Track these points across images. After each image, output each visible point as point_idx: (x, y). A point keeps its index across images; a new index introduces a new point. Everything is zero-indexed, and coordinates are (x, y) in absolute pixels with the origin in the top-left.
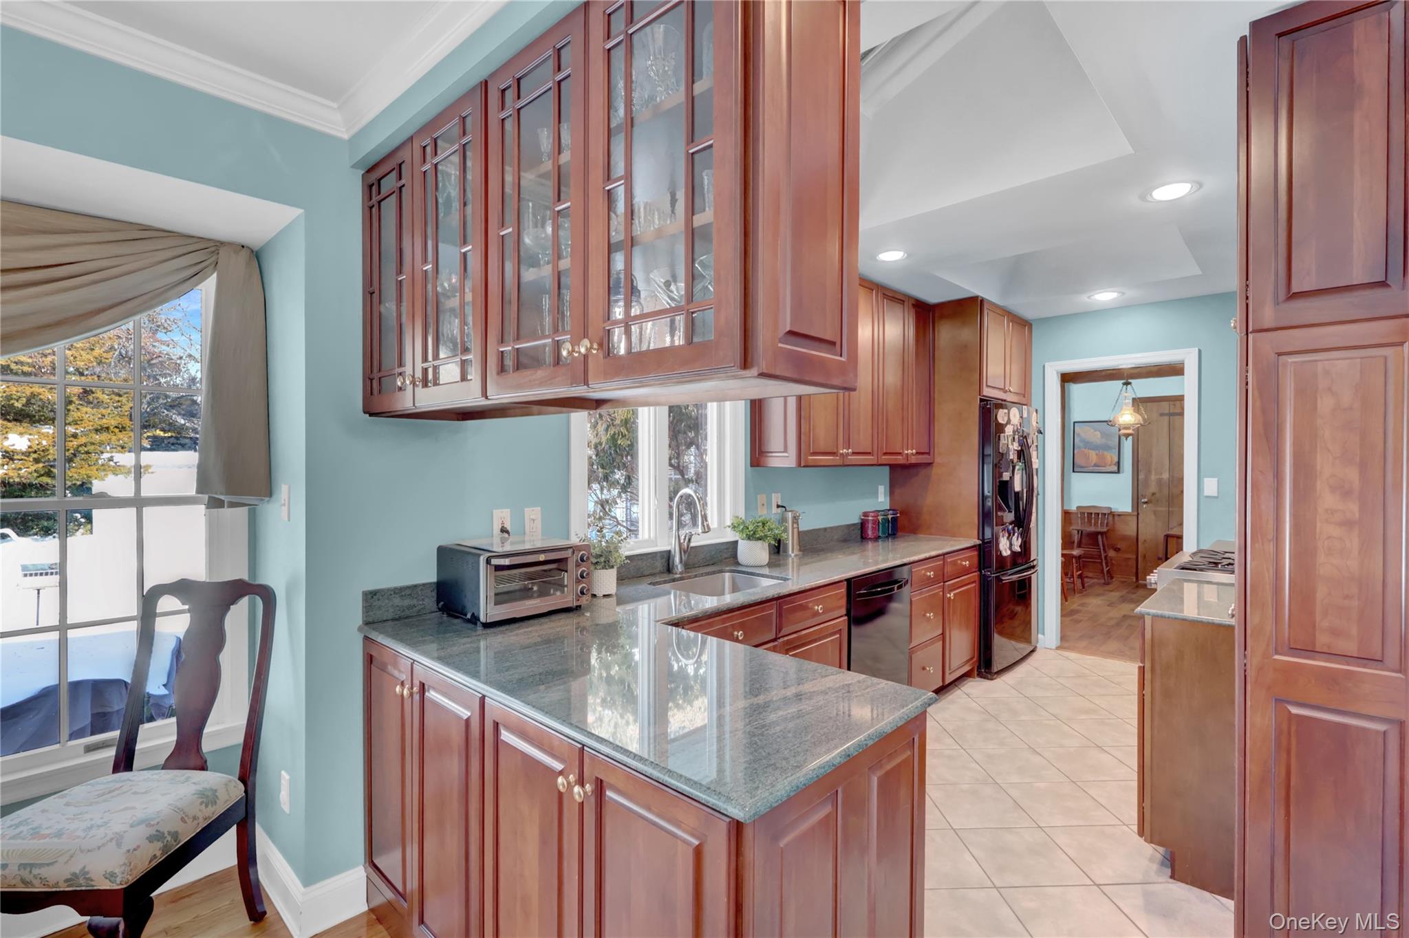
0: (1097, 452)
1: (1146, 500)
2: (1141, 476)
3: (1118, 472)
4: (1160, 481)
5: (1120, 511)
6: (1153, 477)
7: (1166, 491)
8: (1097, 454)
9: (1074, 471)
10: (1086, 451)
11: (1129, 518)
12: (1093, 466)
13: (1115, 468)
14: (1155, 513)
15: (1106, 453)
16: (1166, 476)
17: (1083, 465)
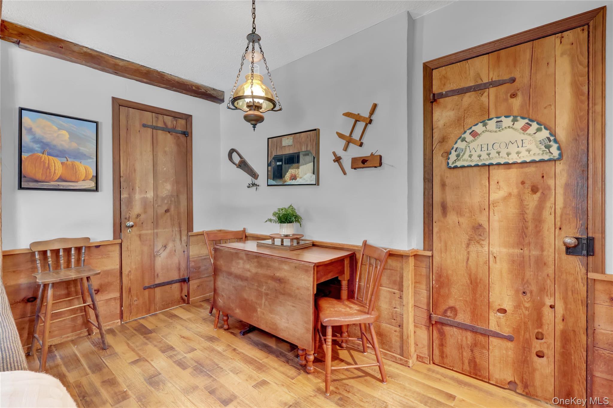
0: (64, 160)
1: (131, 223)
2: (124, 196)
3: (97, 190)
4: (145, 203)
5: (99, 240)
6: (138, 196)
7: (150, 211)
8: (62, 163)
9: (20, 187)
10: (45, 157)
11: (110, 248)
12: (56, 181)
13: (92, 185)
14: (140, 236)
15: (77, 163)
16: (150, 195)
17: (39, 176)
